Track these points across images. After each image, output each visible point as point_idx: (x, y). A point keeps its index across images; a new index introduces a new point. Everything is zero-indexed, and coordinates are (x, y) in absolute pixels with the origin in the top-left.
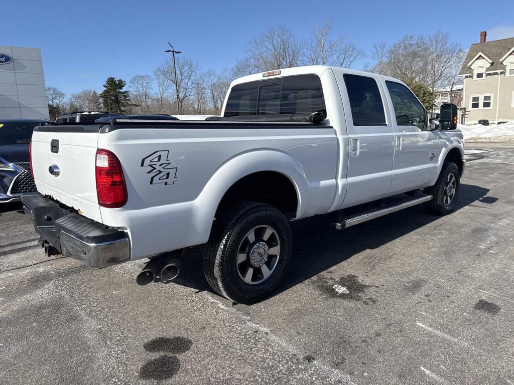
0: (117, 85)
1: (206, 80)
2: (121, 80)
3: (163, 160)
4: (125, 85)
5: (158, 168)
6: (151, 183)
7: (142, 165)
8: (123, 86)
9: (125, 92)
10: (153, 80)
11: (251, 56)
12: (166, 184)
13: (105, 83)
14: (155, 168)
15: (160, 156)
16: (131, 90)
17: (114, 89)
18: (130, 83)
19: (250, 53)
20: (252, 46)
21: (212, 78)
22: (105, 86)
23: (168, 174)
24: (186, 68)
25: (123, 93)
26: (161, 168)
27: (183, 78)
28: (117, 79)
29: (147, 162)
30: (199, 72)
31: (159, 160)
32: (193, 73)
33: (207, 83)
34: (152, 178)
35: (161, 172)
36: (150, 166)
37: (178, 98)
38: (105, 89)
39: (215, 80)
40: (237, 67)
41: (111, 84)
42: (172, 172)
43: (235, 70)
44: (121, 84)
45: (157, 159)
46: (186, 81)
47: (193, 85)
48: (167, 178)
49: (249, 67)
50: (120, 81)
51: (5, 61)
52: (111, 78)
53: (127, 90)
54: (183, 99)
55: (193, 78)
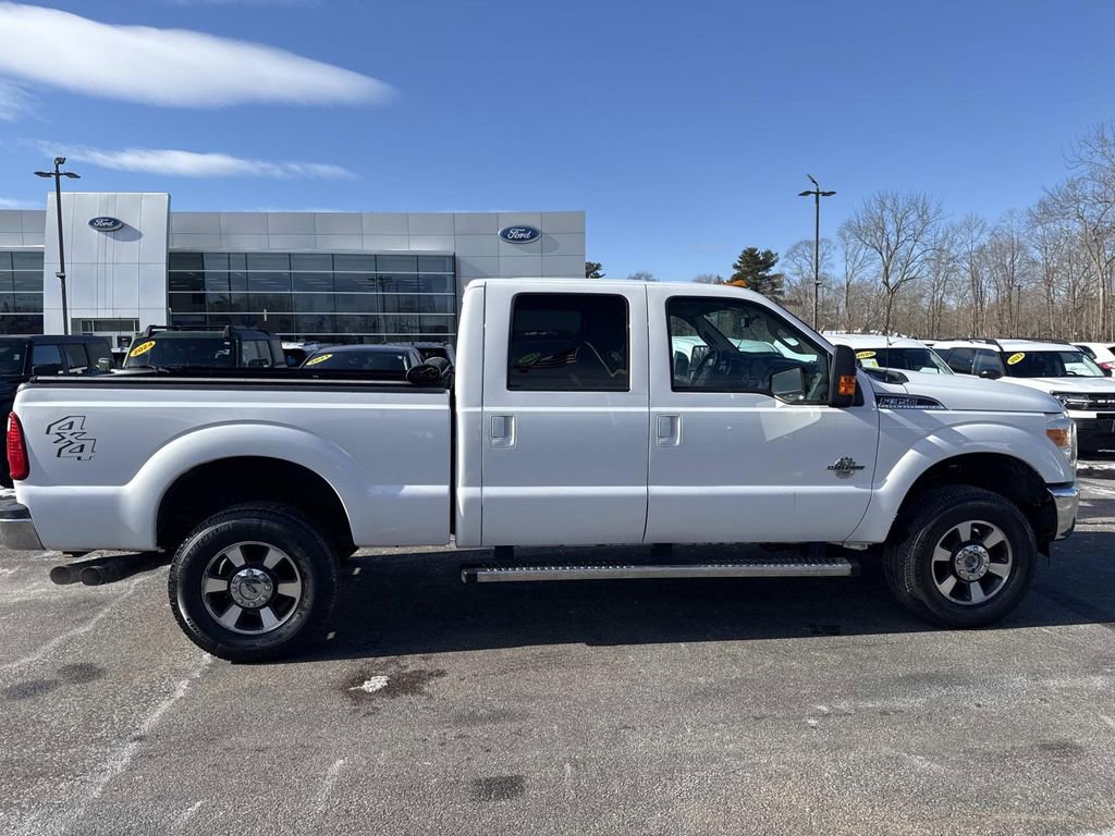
0: (761, 262)
1: (959, 241)
2: (769, 252)
3: (76, 428)
4: (776, 261)
5: (68, 438)
6: (59, 455)
7: (48, 432)
8: (773, 264)
9: (775, 276)
10: (835, 248)
11: (1085, 174)
12: (79, 458)
13: (736, 260)
14: (64, 438)
15: (71, 424)
16: (787, 271)
17: (752, 272)
18: (787, 256)
19: (1083, 167)
20: (1090, 149)
21: (975, 233)
22: (736, 267)
23: (82, 446)
24: (913, 217)
25: (769, 278)
26: (72, 439)
27: (902, 239)
28: (761, 250)
29: (54, 429)
30: (943, 224)
31: (70, 428)
32: (929, 227)
33: (963, 246)
34: (60, 450)
35: (72, 443)
36: (59, 434)
37: (886, 284)
38: (736, 272)
39: (985, 239)
40: (1042, 204)
41: (748, 262)
42: (88, 445)
43: (1035, 210)
44: (768, 261)
45: (67, 426)
46: (910, 244)
47: (928, 254)
48: (81, 451)
49: (1078, 201)
50: (768, 255)
51: (531, 238)
52: (750, 249)
53: (778, 272)
54: (897, 286)
55: (925, 238)
